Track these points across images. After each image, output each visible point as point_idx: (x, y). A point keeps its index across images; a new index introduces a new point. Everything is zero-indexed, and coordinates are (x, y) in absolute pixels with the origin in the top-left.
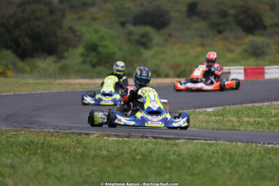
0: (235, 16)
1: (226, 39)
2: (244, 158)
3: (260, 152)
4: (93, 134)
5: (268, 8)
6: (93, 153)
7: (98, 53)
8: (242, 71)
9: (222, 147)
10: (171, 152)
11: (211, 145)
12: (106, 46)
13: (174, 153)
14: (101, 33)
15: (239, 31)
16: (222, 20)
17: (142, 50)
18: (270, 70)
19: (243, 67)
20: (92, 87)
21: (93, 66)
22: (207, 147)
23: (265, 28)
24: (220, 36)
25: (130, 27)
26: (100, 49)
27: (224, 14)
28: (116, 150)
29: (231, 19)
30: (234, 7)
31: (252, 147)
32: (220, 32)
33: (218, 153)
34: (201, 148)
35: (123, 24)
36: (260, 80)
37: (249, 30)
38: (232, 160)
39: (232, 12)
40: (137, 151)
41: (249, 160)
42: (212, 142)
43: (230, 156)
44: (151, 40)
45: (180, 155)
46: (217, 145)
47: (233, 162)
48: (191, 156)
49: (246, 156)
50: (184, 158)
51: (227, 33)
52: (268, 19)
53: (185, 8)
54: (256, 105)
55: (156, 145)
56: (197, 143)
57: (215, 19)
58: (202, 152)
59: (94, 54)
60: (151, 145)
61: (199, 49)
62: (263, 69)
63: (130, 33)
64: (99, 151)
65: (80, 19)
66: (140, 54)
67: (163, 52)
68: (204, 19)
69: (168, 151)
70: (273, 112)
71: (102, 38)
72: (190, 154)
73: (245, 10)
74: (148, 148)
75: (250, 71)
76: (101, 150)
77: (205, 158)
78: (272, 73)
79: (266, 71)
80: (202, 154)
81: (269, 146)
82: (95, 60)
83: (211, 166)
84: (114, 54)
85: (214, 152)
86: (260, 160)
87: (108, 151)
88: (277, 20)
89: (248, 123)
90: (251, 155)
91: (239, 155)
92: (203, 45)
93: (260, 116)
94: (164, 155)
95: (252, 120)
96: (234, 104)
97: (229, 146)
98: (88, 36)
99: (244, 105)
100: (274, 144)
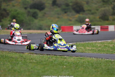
0: (72, 6)
1: (68, 15)
2: (98, 65)
3: (104, 62)
4: (25, 53)
5: (85, 3)
6: (28, 61)
9: (87, 60)
10: (65, 62)
11: (81, 58)
12: (19, 17)
13: (66, 62)
14: (17, 12)
15: (73, 12)
16: (66, 8)
17: (34, 19)
22: (79, 59)
23: (84, 11)
24: (66, 14)
25: (29, 9)
27: (67, 5)
28: (39, 60)
30: (71, 2)
31: (100, 60)
32: (66, 12)
33: (85, 62)
34: (77, 60)
35: (26, 8)
37: (78, 12)
38: (93, 66)
41: (101, 66)
42: (81, 57)
43: (92, 64)
44: (37, 15)
45: (68, 63)
46: (84, 59)
47: (94, 66)
48: (74, 63)
49: (98, 64)
50: (71, 64)
51: (68, 13)
52: (86, 7)
53: (51, 2)
54: (90, 42)
55: (57, 58)
56: (75, 58)
57: (64, 7)
58: (78, 62)
60: (54, 58)
61: (57, 19)
63: (29, 12)
64: (31, 60)
65: (8, 5)
67: (42, 20)
68: (59, 7)
69: (63, 61)
70: (98, 45)
71: (18, 14)
72: (73, 62)
73: (76, 4)
74: (53, 59)
76: (32, 60)
77: (81, 64)
80: (78, 63)
81: (107, 60)
83: (84, 68)
85: (83, 62)
86: (106, 66)
88: (89, 8)
89: (89, 50)
90: (100, 63)
91: (95, 64)
92: (58, 18)
93: (93, 47)
94: (61, 63)
95: (90, 48)
96: (80, 41)
97: (90, 59)
98: (12, 12)
99: (85, 42)
100: (109, 59)
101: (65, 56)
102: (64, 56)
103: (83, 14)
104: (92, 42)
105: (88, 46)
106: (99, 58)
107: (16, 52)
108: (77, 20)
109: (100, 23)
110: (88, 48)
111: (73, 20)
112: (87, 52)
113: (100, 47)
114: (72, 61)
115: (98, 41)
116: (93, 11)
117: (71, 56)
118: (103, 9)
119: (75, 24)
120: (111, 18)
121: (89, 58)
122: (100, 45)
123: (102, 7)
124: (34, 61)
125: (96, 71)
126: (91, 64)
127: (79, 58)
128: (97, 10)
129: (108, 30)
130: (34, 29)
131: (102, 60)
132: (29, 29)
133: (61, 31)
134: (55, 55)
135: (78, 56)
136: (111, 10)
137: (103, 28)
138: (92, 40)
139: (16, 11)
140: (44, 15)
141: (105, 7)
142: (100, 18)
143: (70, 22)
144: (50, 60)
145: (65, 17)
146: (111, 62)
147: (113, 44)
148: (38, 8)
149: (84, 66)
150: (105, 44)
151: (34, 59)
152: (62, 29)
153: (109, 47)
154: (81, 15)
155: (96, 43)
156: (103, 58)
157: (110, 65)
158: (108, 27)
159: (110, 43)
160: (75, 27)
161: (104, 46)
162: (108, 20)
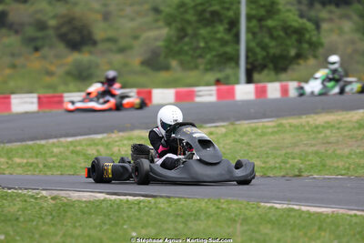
0: (57, 28)
1: (44, 58)
5: (99, 17)
8: (35, 100)
15: (61, 48)
16: (39, 34)
23: (94, 43)
24: (37, 55)
27: (41, 26)
29: (51, 32)
30: (55, 17)
32: (36, 49)
37: (75, 46)
39: (52, 23)
51: (45, 51)
52: (100, 31)
54: (39, 142)
57: (31, 32)
61: (8, 71)
68: (17, 32)
73: (70, 21)
75: (45, 100)
88: (110, 33)
92: (14, 66)
93: (36, 156)
95: (25, 161)
100: (15, 189)
103: (91, 53)
104: (43, 142)
108: (69, 73)
111: (60, 71)
112: (7, 172)
115: (63, 140)
116: (122, 43)
118: (152, 34)
122: (62, 149)
123: (150, 29)
128: (136, 38)
142: (144, 63)
143: (48, 80)
145: (35, 63)
155: (54, 144)
160: (15, 98)
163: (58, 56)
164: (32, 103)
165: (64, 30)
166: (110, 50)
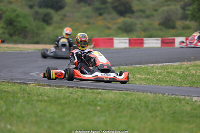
0: (112, 3)
1: (105, 19)
2: (157, 105)
3: (167, 100)
4: (30, 83)
6: (35, 98)
7: (15, 26)
8: (127, 41)
9: (137, 96)
10: (99, 99)
11: (127, 94)
12: (20, 22)
13: (101, 100)
14: (17, 12)
15: (114, 14)
16: (103, 6)
17: (45, 25)
18: (148, 41)
19: (128, 38)
20: (18, 49)
21: (11, 35)
22: (124, 95)
23: (133, 12)
24: (101, 18)
25: (36, 9)
26: (15, 24)
27: (104, 2)
28: (54, 96)
29: (109, 5)
31: (160, 97)
32: (101, 14)
33: (135, 101)
34: (120, 96)
35: (31, 7)
36: (142, 48)
37: (122, 13)
38: (148, 106)
40: (71, 98)
41: (161, 107)
43: (146, 103)
44: (51, 18)
45: (105, 102)
46: (132, 94)
47: (149, 108)
48: (114, 102)
49: (157, 103)
50: (109, 104)
51: (105, 15)
52: (136, 6)
54: (143, 66)
55: (85, 93)
56: (116, 93)
57: (97, 4)
58: (122, 99)
59: (11, 27)
60: (81, 93)
61: (85, 26)
62: (143, 40)
63: (37, 13)
66: (44, 28)
68: (89, 5)
69: (95, 98)
70: (157, 71)
71: (17, 16)
74: (78, 95)
75: (133, 41)
76: (42, 96)
77: (126, 104)
78: (149, 43)
79: (145, 42)
80: (122, 101)
81: (173, 96)
82: (12, 32)
83: (132, 110)
84: (26, 27)
85: (131, 100)
86: (170, 107)
87: (48, 97)
88: (141, 7)
89: (141, 79)
90: (161, 103)
91: (152, 103)
92: (88, 23)
93: (148, 74)
94: (93, 101)
95: (143, 77)
96: (126, 65)
97: (142, 95)
98: (8, 14)
99: (133, 66)
100: (176, 95)
101: (99, 89)
102: (97, 89)
103: (130, 17)
104: (146, 66)
105: (139, 73)
106: (159, 93)
107: (15, 83)
108: (120, 28)
109: (161, 33)
110: (139, 76)
111: (114, 27)
112: (137, 83)
113: (160, 74)
114: (111, 97)
115: (156, 65)
116: (148, 13)
117: (110, 90)
118: (165, 8)
119: (117, 35)
120: (179, 24)
121: (140, 93)
122: (160, 71)
123: (163, 6)
124: (45, 98)
125: (152, 117)
126: (144, 105)
127: (124, 93)
128: (156, 10)
129: (174, 46)
130: (45, 43)
131: (164, 98)
132: (37, 43)
133: (92, 46)
134: (81, 88)
135: (121, 90)
136: (180, 11)
137: (165, 41)
138: (147, 63)
139: (15, 11)
140: (62, 19)
141: (168, 5)
142: (160, 24)
144: (74, 96)
145: (100, 22)
146: (180, 101)
147: (183, 70)
148: (52, 7)
149: (133, 106)
150: (169, 70)
151: (45, 95)
152: (94, 43)
153: (175, 74)
154: (127, 19)
155: (153, 67)
156: (164, 94)
157: (177, 106)
158: (174, 39)
159: (177, 68)
160: (116, 40)
161: (168, 72)
162: (173, 27)
163: (112, 19)
164: (126, 43)
165: (116, 4)
166: (141, 17)
